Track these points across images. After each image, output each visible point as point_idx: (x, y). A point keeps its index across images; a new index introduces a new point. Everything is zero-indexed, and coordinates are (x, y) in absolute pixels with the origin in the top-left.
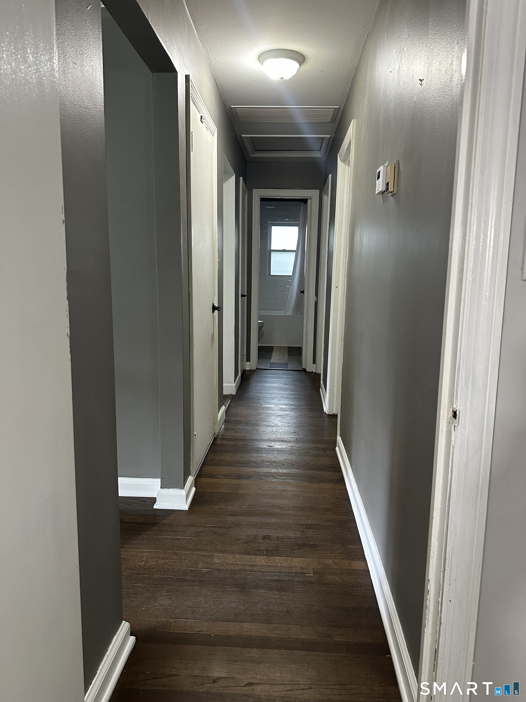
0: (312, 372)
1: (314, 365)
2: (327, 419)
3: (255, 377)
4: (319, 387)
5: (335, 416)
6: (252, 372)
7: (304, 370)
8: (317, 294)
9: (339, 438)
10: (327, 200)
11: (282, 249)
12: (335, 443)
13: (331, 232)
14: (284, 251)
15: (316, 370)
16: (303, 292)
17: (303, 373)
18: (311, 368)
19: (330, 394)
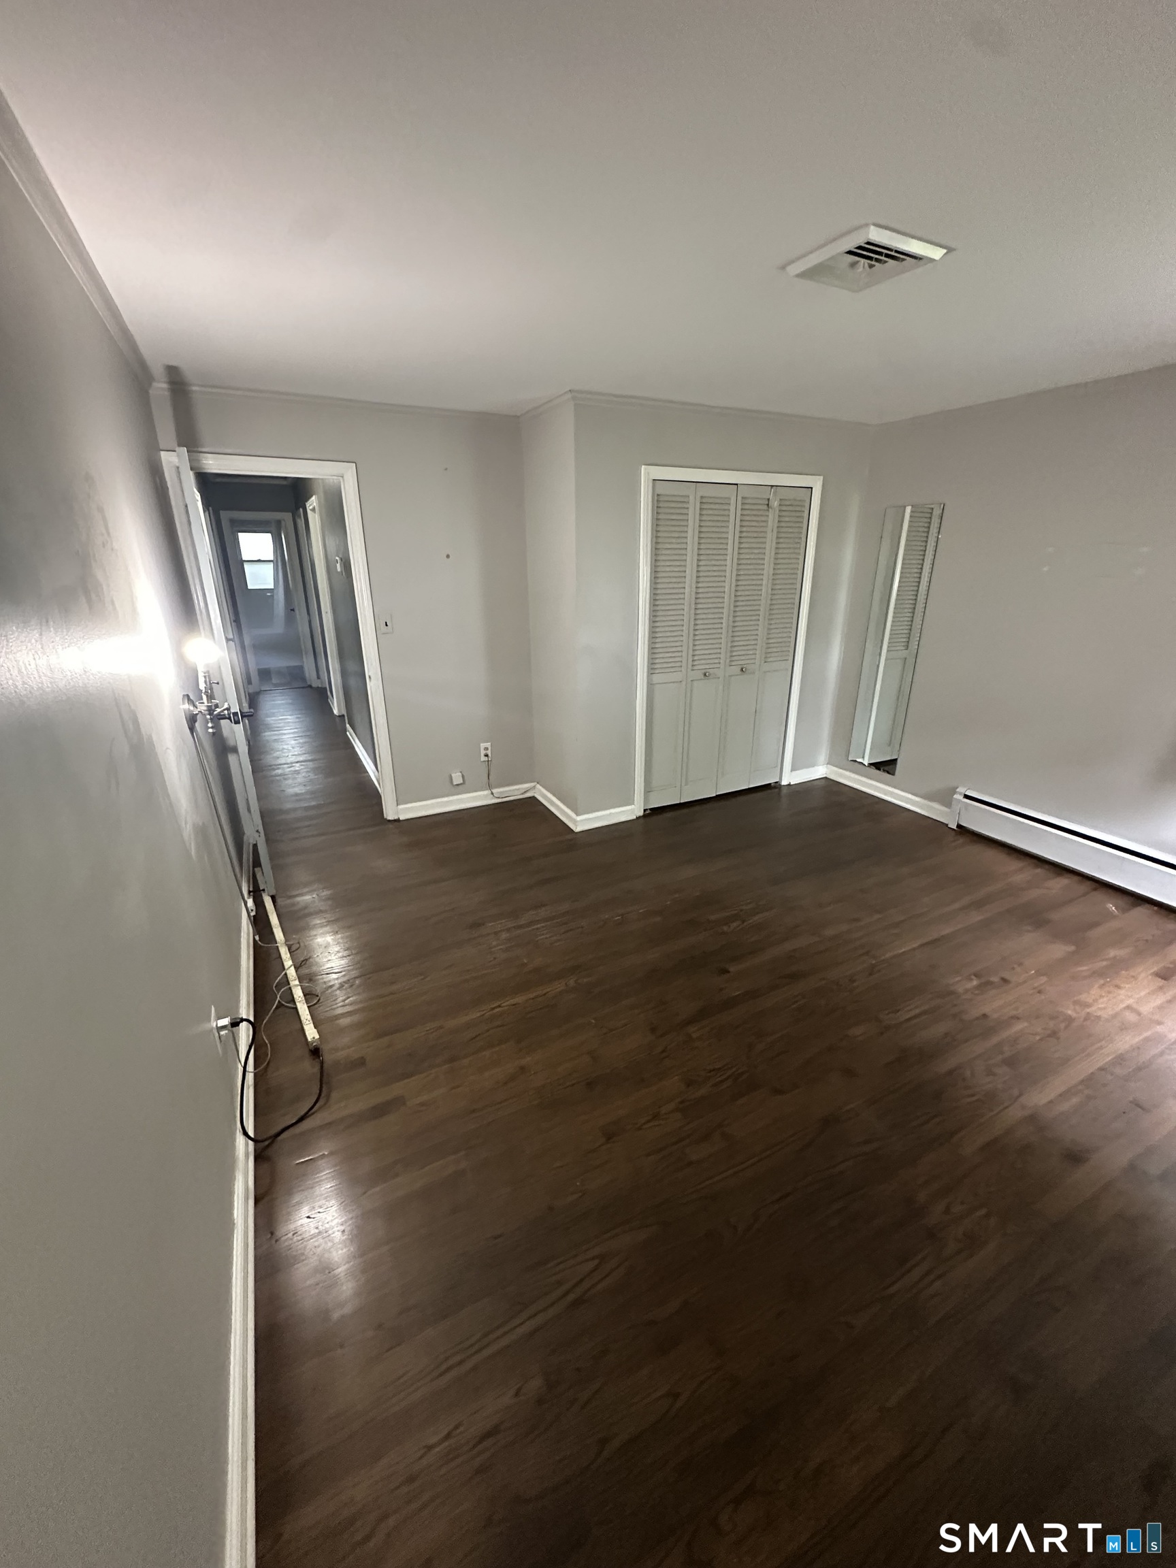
0: (318, 687)
1: (319, 680)
2: (337, 720)
3: (261, 697)
4: (327, 697)
5: (343, 716)
6: (258, 693)
7: (310, 686)
8: (309, 613)
9: (348, 726)
10: (301, 523)
11: (256, 559)
12: (345, 730)
13: (309, 542)
14: (259, 561)
15: (322, 684)
16: (293, 610)
17: (309, 688)
18: (316, 684)
19: (337, 698)
